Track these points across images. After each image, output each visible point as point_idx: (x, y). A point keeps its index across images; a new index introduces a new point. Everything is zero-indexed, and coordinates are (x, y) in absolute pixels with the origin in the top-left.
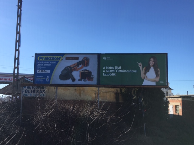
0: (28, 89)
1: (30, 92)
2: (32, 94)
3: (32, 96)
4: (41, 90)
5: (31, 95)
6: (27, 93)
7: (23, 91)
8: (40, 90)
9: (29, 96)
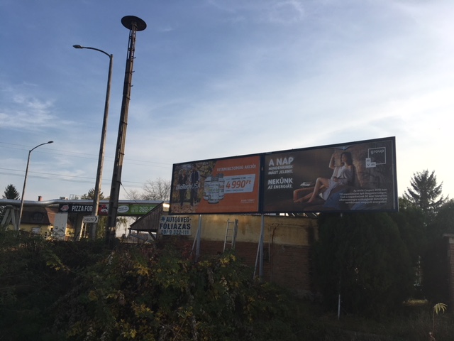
0: (167, 223)
1: (170, 227)
2: (173, 230)
3: (172, 234)
4: (184, 225)
5: (171, 232)
6: (166, 230)
7: (161, 226)
8: (183, 223)
9: (168, 234)
